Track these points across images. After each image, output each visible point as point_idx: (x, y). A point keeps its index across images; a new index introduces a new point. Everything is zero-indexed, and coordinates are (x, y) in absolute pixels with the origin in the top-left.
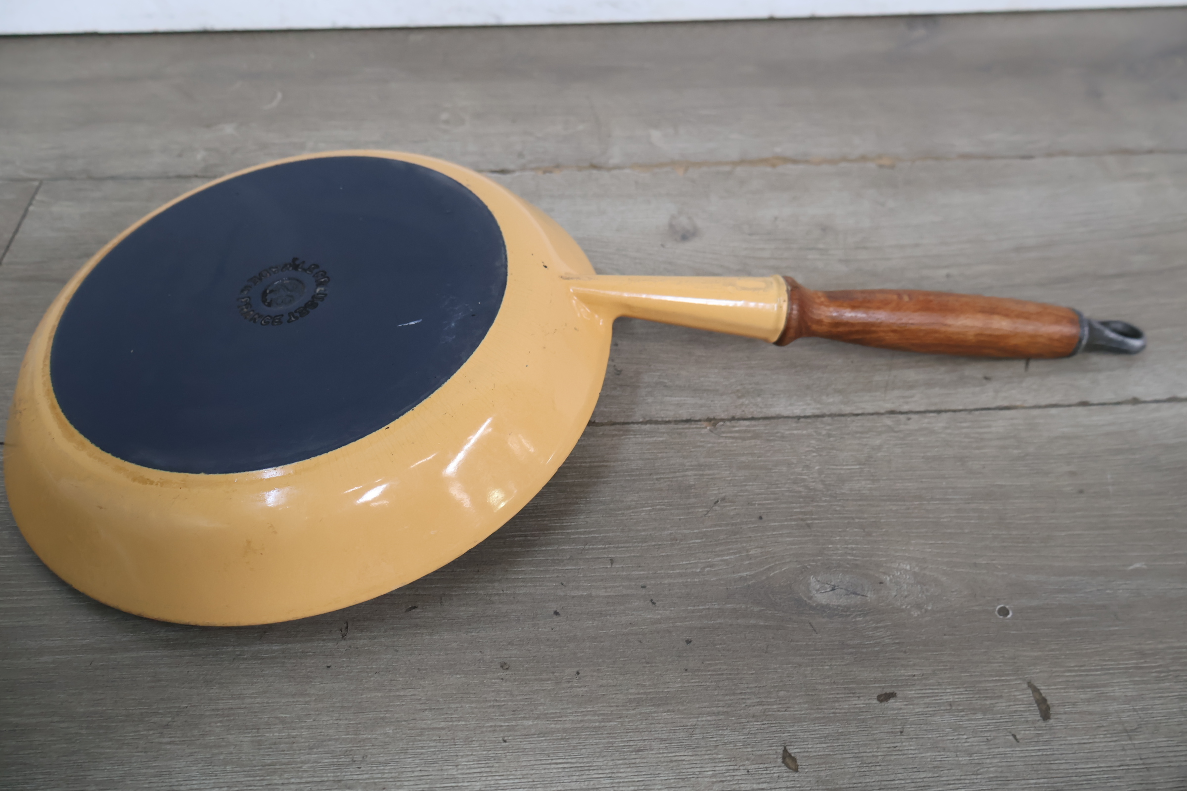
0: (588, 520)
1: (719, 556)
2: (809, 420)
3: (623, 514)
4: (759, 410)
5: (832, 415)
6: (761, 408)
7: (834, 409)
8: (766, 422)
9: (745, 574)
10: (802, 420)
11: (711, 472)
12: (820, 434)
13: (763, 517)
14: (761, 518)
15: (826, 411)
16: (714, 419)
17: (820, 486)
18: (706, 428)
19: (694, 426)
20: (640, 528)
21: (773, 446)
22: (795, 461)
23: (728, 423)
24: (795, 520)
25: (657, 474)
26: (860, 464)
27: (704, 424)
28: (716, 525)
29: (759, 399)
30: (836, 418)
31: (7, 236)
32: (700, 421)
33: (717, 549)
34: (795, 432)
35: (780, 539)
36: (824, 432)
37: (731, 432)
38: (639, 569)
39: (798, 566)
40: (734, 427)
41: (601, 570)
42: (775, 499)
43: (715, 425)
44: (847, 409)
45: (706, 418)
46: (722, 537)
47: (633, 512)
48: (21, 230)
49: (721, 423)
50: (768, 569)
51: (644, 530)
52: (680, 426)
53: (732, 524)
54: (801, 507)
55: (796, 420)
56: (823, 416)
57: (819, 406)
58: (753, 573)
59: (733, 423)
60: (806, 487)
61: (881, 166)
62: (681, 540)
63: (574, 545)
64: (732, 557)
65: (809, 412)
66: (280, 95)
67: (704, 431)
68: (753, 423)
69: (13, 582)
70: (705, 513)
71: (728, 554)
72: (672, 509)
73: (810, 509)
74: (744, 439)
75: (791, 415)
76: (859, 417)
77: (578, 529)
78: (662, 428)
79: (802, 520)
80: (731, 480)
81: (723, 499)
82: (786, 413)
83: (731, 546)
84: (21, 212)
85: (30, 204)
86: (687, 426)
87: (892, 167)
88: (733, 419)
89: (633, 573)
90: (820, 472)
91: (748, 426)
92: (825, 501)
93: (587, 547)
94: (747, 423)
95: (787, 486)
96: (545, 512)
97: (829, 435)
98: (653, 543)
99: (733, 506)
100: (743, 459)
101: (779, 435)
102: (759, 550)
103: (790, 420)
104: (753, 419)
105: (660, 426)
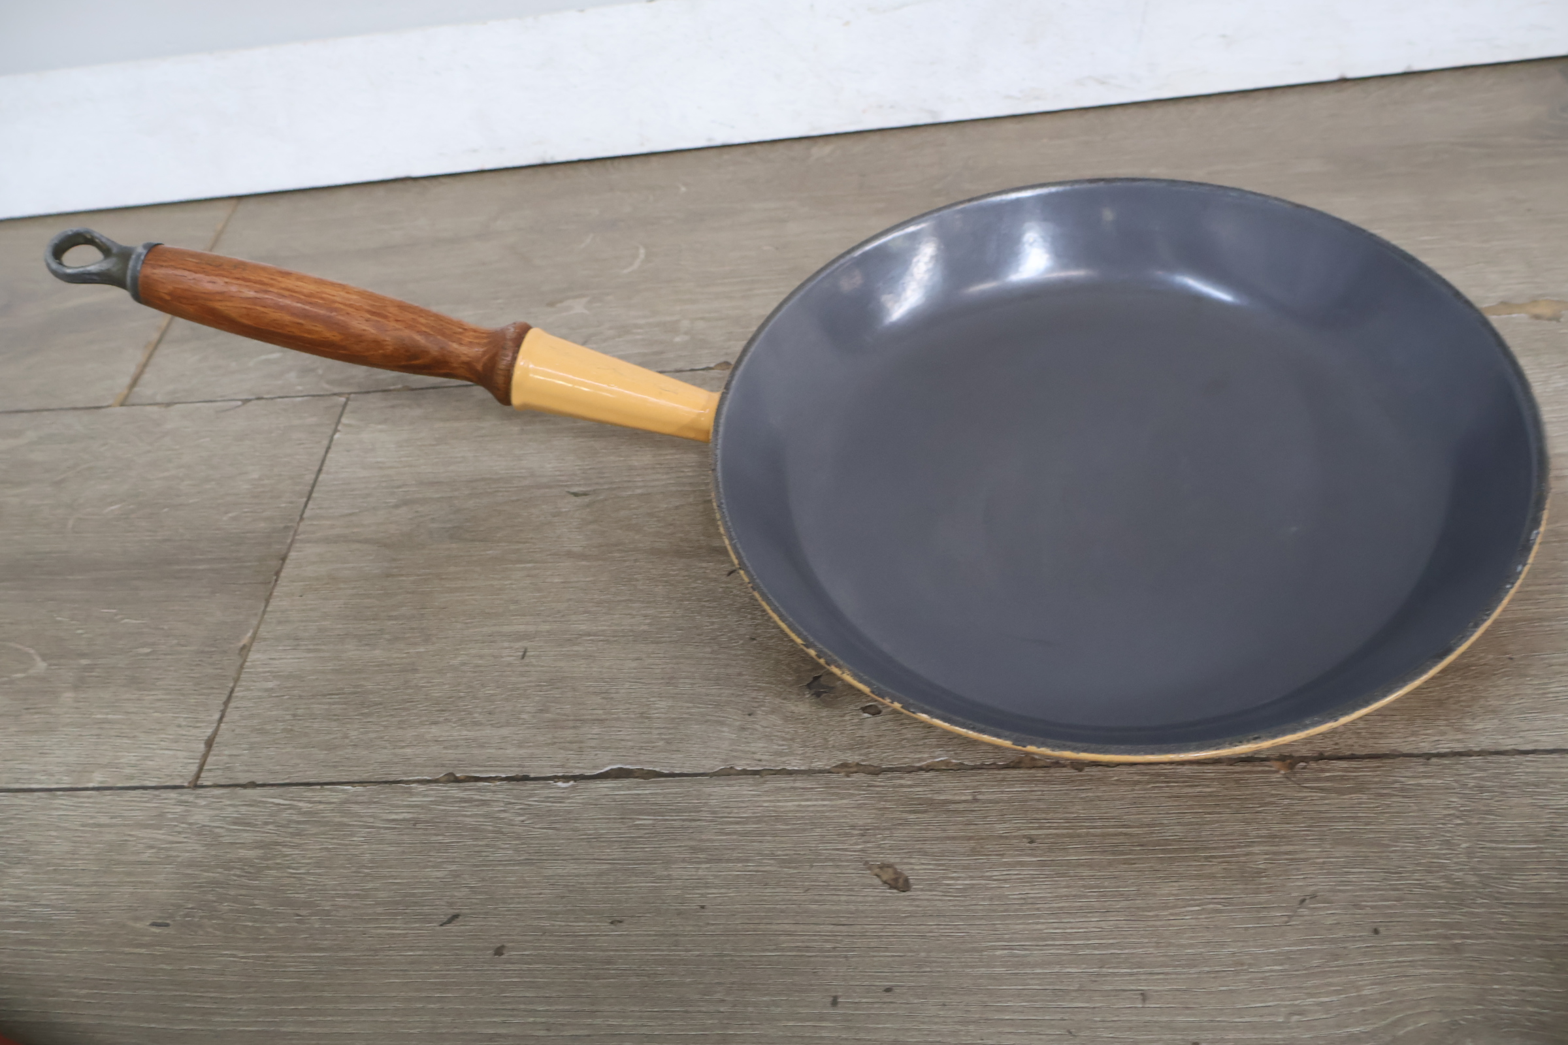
0: (1103, 924)
1: (1311, 995)
2: (1446, 761)
3: (1157, 916)
4: (1362, 742)
5: (1481, 753)
6: (1365, 738)
7: (1486, 743)
8: (1375, 763)
9: (1355, 1030)
10: (1434, 760)
11: (1290, 848)
12: (1464, 786)
13: (1381, 929)
14: (1376, 931)
15: (1473, 746)
16: (1291, 757)
17: (1472, 879)
18: (1277, 772)
19: (1260, 769)
20: (1184, 942)
21: (1389, 806)
22: (1426, 832)
23: (1313, 765)
24: (1434, 937)
25: (1206, 849)
26: (1536, 842)
27: (1276, 765)
28: (1304, 942)
30: (1490, 758)
31: (310, 477)
32: (1267, 759)
33: (1309, 984)
34: (1424, 781)
35: (1411, 971)
36: (1472, 783)
37: (1318, 780)
38: (1188, 1012)
39: (1444, 1021)
40: (1323, 771)
41: (1128, 1011)
42: (1399, 899)
43: (1291, 767)
44: (1508, 743)
45: (1278, 755)
46: (1315, 962)
47: (1172, 914)
48: (325, 468)
49: (1301, 765)
50: (1395, 1024)
51: (1191, 946)
53: (1332, 941)
54: (1443, 915)
55: (1422, 760)
56: (1469, 754)
57: (1460, 736)
58: (1369, 1028)
59: (1322, 764)
60: (1448, 879)
61: (1537, 317)
62: (1250, 965)
63: (1084, 966)
64: (1334, 998)
65: (1444, 748)
66: (642, 251)
67: (1275, 777)
68: (1354, 764)
69: (326, 994)
70: (1286, 919)
71: (1329, 994)
72: (1232, 911)
73: (1457, 917)
74: (1340, 792)
75: (1416, 752)
76: (1530, 757)
77: (1089, 940)
79: (1446, 937)
80: (1324, 863)
81: (1313, 896)
82: (1406, 749)
83: (1330, 980)
84: (325, 443)
85: (336, 431)
86: (1248, 768)
87: (1556, 318)
88: (1321, 757)
89: (1180, 1018)
90: (1470, 853)
91: (1345, 770)
92: (1482, 905)
93: (1104, 970)
94: (1344, 764)
95: (1417, 876)
96: (1038, 909)
97: (1481, 789)
98: (1207, 969)
99: (1328, 908)
100: (1341, 826)
101: (1397, 785)
102: (1378, 989)
103: (1415, 759)
104: (1352, 757)
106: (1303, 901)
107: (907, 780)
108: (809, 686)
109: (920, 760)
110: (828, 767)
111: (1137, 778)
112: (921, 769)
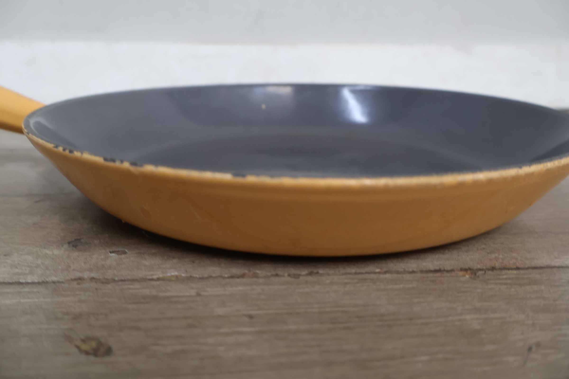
3: (386, 365)
4: (521, 262)
6: (521, 260)
8: (538, 271)
16: (471, 269)
18: (464, 276)
19: (449, 275)
23: (490, 272)
25: (420, 318)
27: (461, 273)
29: (514, 255)
32: (452, 271)
37: (499, 279)
40: (500, 275)
43: (473, 273)
45: (460, 268)
47: (401, 363)
49: (481, 273)
52: (431, 275)
59: (497, 272)
67: (463, 279)
68: (522, 272)
72: (463, 359)
74: (521, 285)
78: (407, 277)
80: (533, 324)
81: (538, 345)
82: (557, 264)
86: (438, 275)
88: (493, 269)
91: (517, 274)
94: (514, 272)
104: (518, 268)
105: (404, 276)
106: (530, 349)
107: (137, 285)
108: (69, 243)
109: (152, 275)
110: (61, 280)
111: (346, 281)
112: (152, 280)
